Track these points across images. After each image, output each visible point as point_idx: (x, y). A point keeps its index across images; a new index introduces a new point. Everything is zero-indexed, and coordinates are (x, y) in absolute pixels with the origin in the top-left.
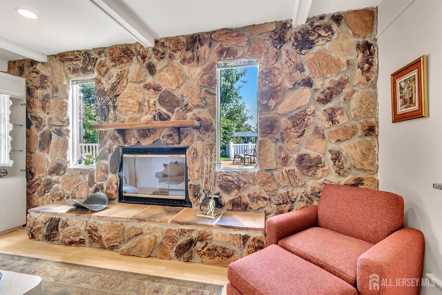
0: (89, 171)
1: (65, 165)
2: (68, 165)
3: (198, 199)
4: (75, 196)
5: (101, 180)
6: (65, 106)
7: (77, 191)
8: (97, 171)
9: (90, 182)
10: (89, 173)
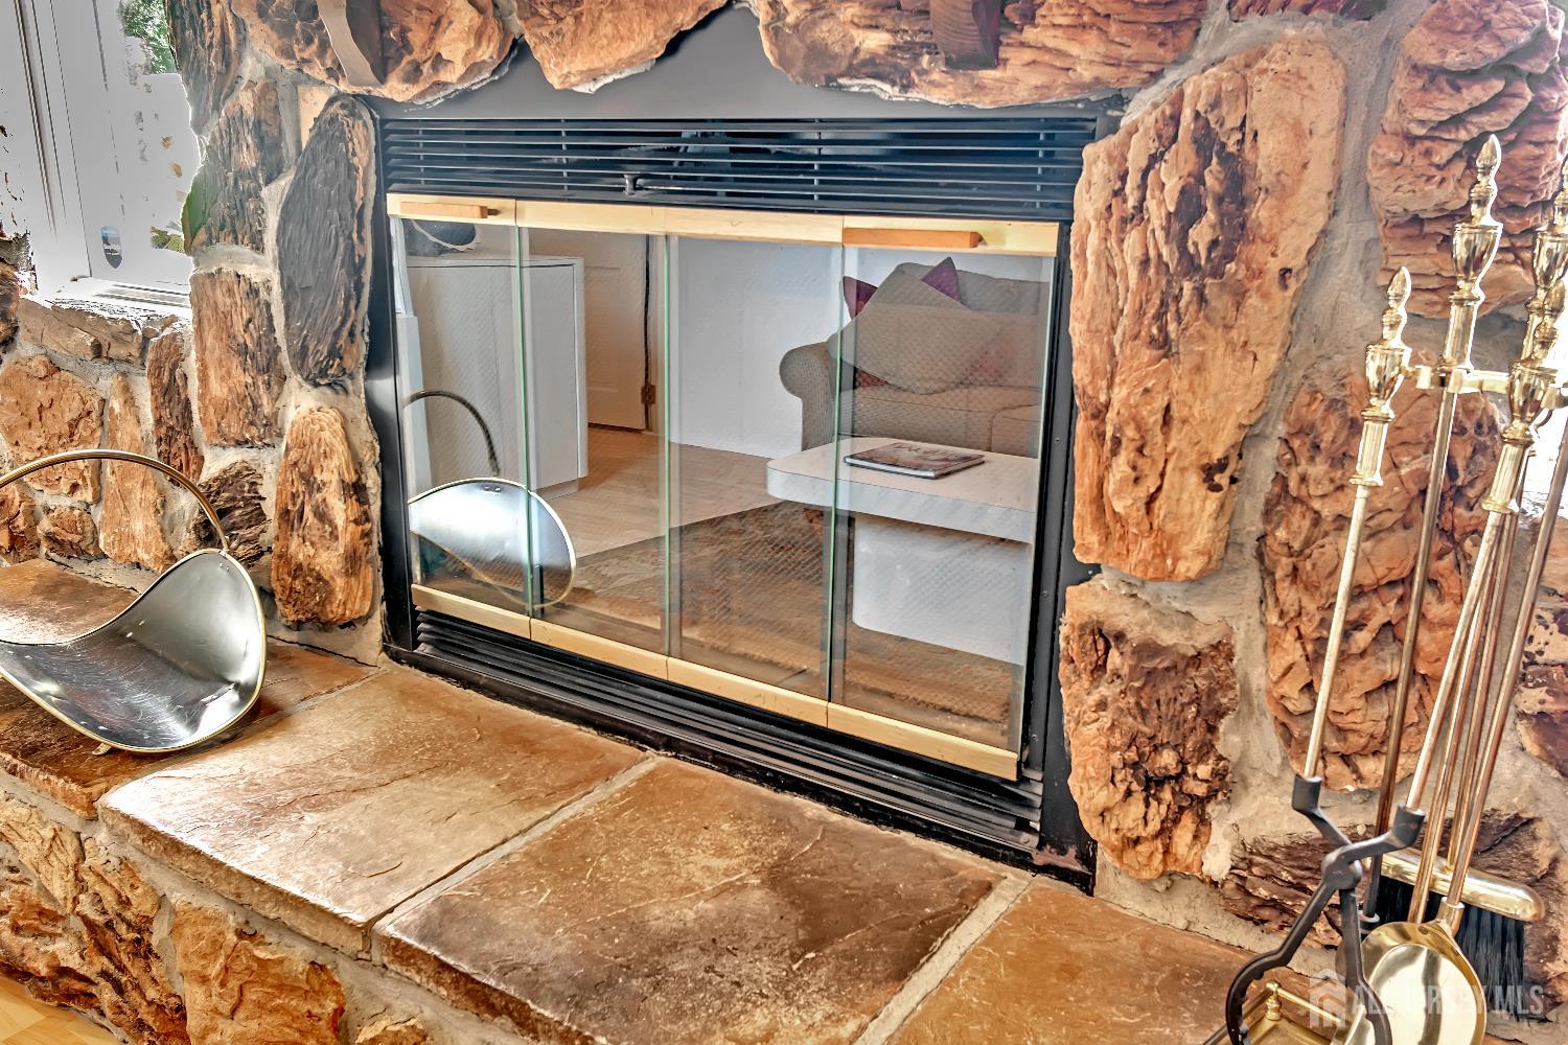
0: (146, 339)
3: (1188, 822)
4: (96, 541)
5: (234, 431)
7: (98, 499)
8: (202, 349)
9: (167, 439)
10: (150, 356)
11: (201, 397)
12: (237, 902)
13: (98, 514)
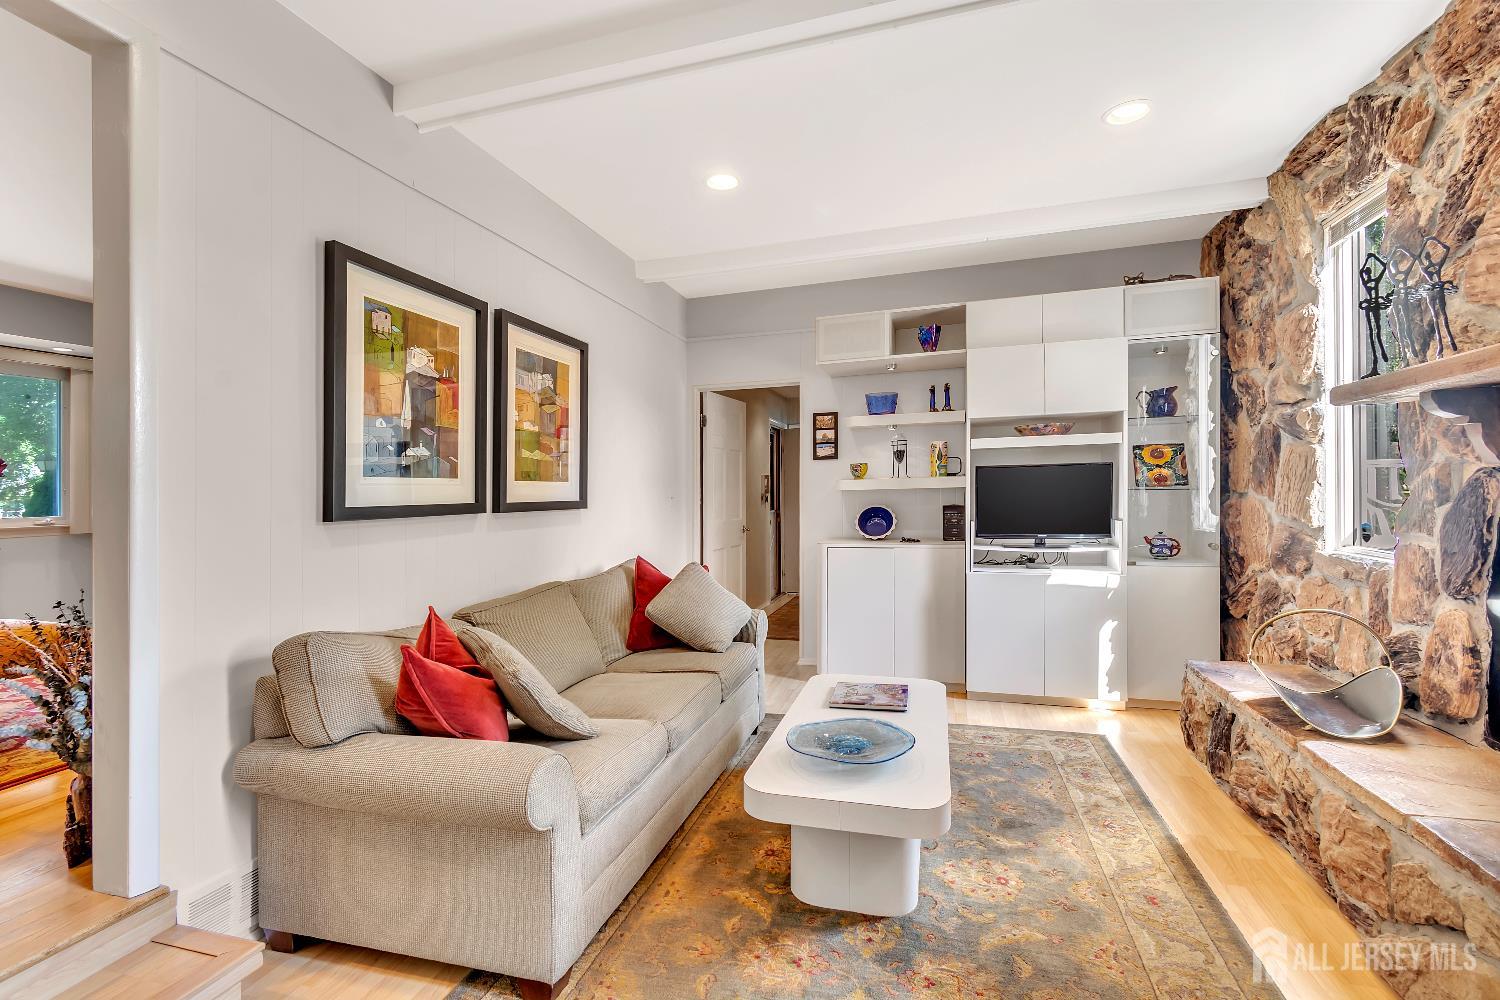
0: (1371, 572)
1: (1308, 539)
2: (1319, 543)
4: (1333, 660)
5: (1409, 617)
6: (1306, 332)
7: (1337, 641)
8: (1397, 577)
9: (1374, 617)
10: (1371, 579)
11: (1394, 599)
12: (1349, 793)
13: (1336, 647)
